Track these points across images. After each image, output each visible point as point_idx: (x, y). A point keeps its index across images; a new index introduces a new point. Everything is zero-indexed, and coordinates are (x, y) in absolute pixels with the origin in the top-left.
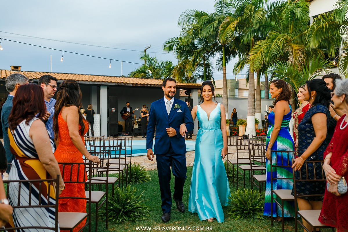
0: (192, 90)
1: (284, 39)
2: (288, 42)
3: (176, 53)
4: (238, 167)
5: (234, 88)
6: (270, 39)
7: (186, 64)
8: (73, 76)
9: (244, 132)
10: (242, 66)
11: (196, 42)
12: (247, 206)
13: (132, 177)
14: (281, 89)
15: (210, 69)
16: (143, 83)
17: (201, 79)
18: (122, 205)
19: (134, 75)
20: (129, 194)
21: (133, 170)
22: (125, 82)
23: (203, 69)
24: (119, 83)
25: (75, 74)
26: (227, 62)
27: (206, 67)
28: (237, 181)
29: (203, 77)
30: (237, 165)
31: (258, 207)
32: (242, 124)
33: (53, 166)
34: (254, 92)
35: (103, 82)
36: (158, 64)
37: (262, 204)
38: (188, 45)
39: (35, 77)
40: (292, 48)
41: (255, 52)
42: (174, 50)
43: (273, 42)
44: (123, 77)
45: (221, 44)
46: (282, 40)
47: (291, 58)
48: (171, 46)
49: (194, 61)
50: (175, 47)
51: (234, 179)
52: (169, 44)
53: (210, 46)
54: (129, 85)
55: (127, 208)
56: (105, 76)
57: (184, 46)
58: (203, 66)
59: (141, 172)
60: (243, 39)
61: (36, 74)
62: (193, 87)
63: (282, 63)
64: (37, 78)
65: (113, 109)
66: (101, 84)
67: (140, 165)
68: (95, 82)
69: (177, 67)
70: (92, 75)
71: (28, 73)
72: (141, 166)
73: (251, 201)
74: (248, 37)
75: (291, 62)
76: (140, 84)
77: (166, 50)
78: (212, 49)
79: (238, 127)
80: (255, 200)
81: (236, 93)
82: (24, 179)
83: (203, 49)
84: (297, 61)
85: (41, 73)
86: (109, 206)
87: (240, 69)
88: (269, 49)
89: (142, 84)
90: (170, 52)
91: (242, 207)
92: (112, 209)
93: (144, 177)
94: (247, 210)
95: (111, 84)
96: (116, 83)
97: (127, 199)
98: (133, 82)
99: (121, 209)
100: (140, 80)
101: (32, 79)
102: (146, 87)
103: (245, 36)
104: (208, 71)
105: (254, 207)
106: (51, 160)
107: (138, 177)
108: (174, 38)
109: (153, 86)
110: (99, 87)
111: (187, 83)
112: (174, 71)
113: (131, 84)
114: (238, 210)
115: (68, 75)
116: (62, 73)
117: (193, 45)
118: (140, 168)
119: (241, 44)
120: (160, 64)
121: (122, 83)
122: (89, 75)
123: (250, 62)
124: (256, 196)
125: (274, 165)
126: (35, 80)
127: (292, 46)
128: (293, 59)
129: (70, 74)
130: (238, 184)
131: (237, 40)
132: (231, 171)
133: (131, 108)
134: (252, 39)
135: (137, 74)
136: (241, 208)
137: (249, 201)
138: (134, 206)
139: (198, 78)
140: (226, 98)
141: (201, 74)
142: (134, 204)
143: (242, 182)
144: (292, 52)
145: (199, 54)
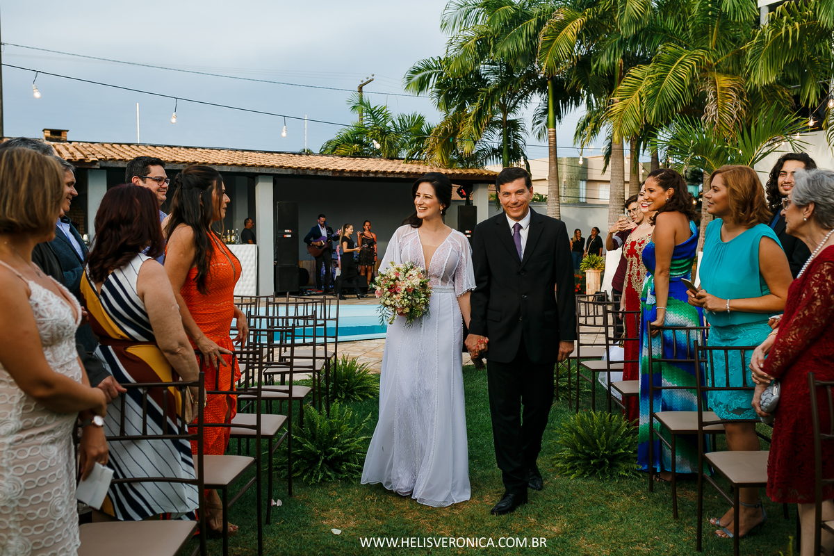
0: (474, 185)
1: (694, 63)
2: (705, 70)
3: (435, 95)
4: (579, 364)
5: (577, 179)
6: (663, 63)
7: (460, 122)
8: (191, 153)
9: (599, 285)
10: (595, 126)
11: (484, 68)
12: (598, 449)
13: (339, 387)
14: (671, 191)
15: (519, 133)
16: (357, 169)
17: (497, 157)
18: (321, 445)
19: (335, 148)
20: (337, 422)
21: (341, 373)
22: (314, 166)
23: (500, 135)
24: (300, 170)
25: (195, 148)
26: (560, 118)
27: (509, 130)
28: (578, 397)
29: (501, 153)
30: (578, 362)
31: (622, 451)
32: (593, 266)
33: (184, 357)
34: (622, 191)
35: (263, 166)
36: (393, 122)
37: (630, 445)
38: (465, 77)
39: (104, 157)
40: (715, 84)
41: (626, 93)
42: (432, 88)
43: (668, 69)
44: (309, 153)
45: (545, 74)
46: (691, 66)
47: (711, 108)
48: (423, 77)
49: (479, 114)
50: (433, 81)
51: (570, 393)
52: (420, 75)
53: (517, 80)
54: (323, 174)
55: (332, 452)
56: (266, 152)
57: (454, 80)
58: (500, 128)
59: (359, 376)
60: (597, 62)
61: (103, 149)
62: (477, 179)
63: (688, 123)
64: (108, 158)
65: (286, 231)
66: (257, 172)
67: (355, 361)
68: (244, 167)
69: (439, 130)
70: (237, 150)
71: (85, 145)
72: (359, 363)
73: (607, 439)
74: (609, 58)
75: (713, 118)
76: (351, 171)
77: (412, 88)
78: (523, 85)
79: (585, 273)
80: (615, 436)
81: (581, 190)
82: (128, 382)
83: (502, 86)
84: (726, 116)
85: (114, 145)
86: (294, 447)
87: (592, 134)
88: (657, 87)
89: (355, 172)
90: (421, 94)
91: (587, 451)
92: (299, 454)
93: (365, 389)
94: (597, 458)
95: (281, 171)
96: (294, 169)
97: (332, 433)
98: (335, 167)
99: (321, 454)
100: (349, 161)
101: (96, 161)
102: (365, 178)
103: (602, 55)
104: (514, 137)
105: (613, 451)
106: (181, 344)
107: (352, 387)
108: (431, 60)
109: (380, 175)
110: (254, 180)
111: (462, 168)
112: (432, 140)
113: (330, 171)
114: (578, 458)
115: (179, 151)
116: (166, 146)
117: (478, 77)
118: (356, 368)
119: (591, 75)
120: (397, 123)
121: (308, 168)
122: (228, 150)
123: (612, 119)
124: (618, 427)
125: (657, 358)
126: (104, 164)
127: (714, 78)
128: (715, 110)
129: (182, 149)
130: (581, 404)
131: (583, 64)
132: (564, 374)
133: (329, 230)
134: (619, 61)
135: (342, 147)
136: (583, 452)
137: (603, 438)
138: (348, 447)
139: (489, 155)
140: (556, 204)
141: (496, 147)
142: (347, 443)
143: (589, 399)
144: (715, 94)
145: (491, 97)
